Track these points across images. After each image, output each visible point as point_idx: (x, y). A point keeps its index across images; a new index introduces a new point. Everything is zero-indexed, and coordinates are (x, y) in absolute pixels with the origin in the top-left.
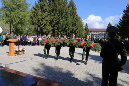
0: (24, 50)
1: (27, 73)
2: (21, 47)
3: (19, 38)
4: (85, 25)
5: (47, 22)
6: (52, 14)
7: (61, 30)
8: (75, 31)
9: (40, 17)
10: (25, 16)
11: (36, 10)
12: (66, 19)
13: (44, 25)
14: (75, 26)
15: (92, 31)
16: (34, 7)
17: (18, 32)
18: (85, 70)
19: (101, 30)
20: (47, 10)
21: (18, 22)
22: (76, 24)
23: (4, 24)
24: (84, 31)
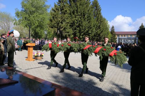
0: (43, 55)
1: (46, 80)
2: (40, 52)
3: (38, 42)
4: (111, 28)
5: (67, 25)
6: (74, 16)
7: (83, 34)
8: (99, 35)
9: (59, 19)
10: (44, 19)
11: (55, 12)
12: (89, 21)
13: (65, 28)
14: (100, 28)
15: (120, 35)
16: (53, 9)
17: (36, 36)
18: (110, 80)
19: (131, 34)
20: (68, 11)
21: (37, 25)
22: (101, 26)
23: (23, 28)
24: (110, 34)
